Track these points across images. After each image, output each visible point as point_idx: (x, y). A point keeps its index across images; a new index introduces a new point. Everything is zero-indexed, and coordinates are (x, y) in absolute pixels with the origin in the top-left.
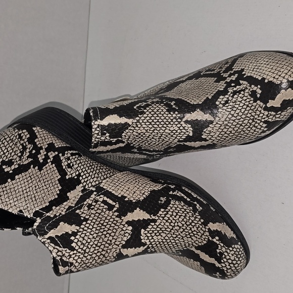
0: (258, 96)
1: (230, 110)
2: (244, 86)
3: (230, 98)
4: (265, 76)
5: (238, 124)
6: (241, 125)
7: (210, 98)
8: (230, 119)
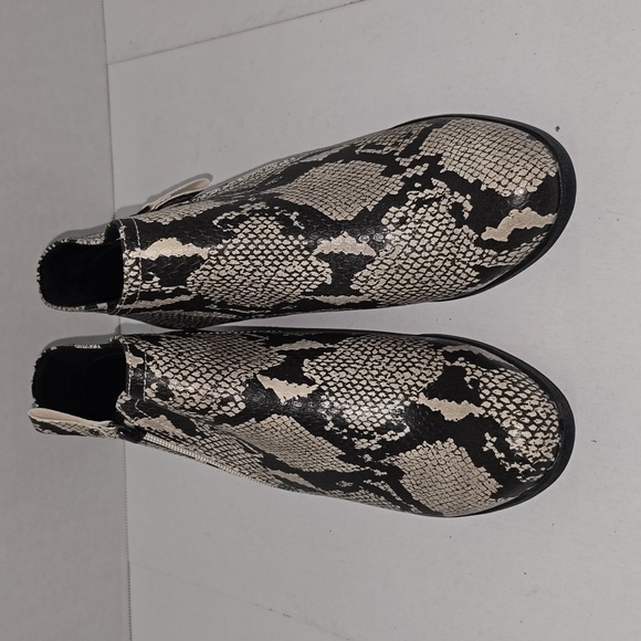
0: (466, 215)
1: (408, 238)
2: (440, 191)
3: (410, 213)
4: (481, 178)
5: (423, 266)
6: (429, 269)
7: (370, 209)
8: (407, 255)
